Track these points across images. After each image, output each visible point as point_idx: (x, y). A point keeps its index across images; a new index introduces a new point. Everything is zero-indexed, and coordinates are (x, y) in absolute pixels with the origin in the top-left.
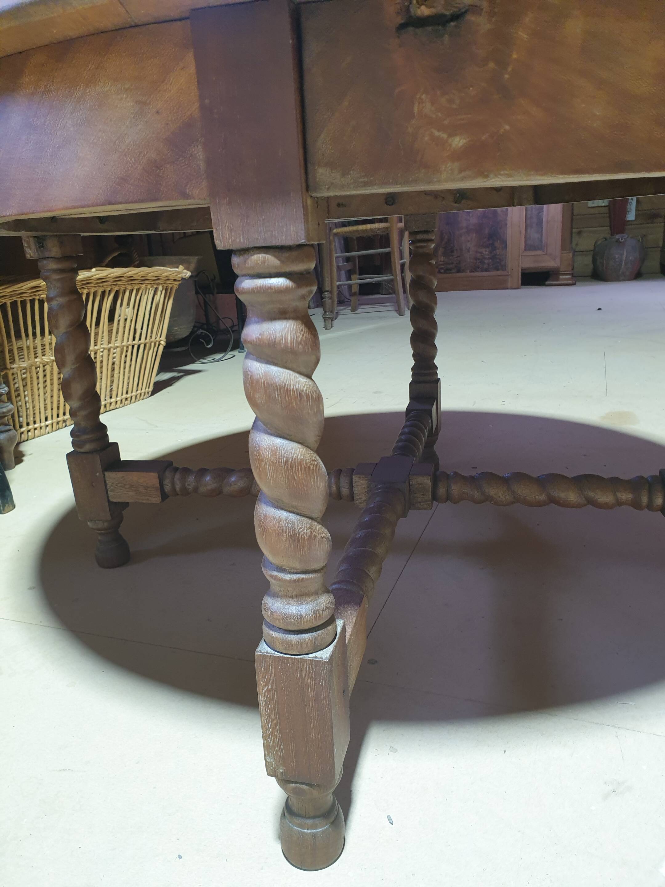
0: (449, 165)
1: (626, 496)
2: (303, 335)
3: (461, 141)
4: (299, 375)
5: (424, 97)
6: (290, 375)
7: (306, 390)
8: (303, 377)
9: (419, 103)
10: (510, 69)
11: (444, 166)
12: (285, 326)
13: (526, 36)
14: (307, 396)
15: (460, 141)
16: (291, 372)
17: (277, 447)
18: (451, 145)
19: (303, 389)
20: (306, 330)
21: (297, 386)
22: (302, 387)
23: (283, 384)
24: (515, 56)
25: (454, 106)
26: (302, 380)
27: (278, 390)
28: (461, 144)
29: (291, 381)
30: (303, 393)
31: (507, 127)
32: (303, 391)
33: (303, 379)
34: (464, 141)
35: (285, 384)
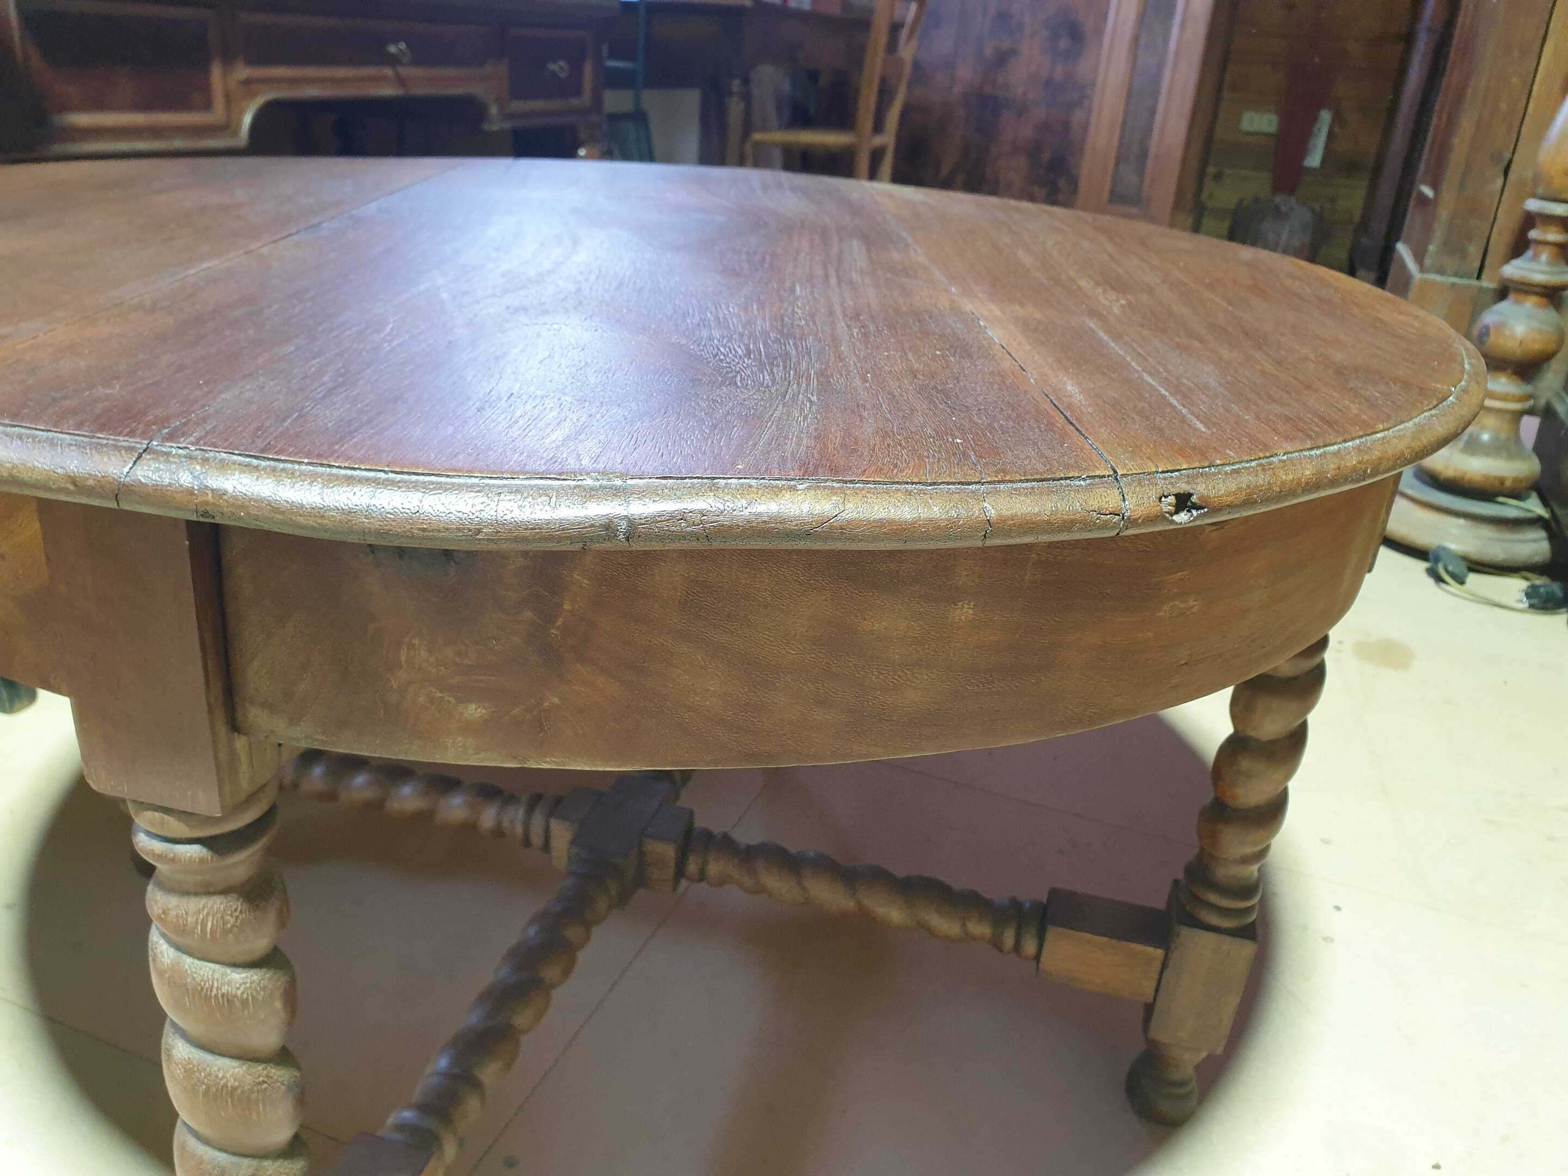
0: (459, 739)
1: (980, 929)
2: (237, 918)
3: (479, 710)
4: (232, 969)
5: (416, 641)
6: (214, 971)
7: (243, 993)
8: (240, 970)
9: (408, 649)
10: (559, 623)
11: (451, 741)
12: (204, 905)
13: (586, 582)
14: (244, 1002)
15: (476, 709)
16: (217, 967)
17: (194, 1066)
18: (462, 714)
19: (236, 992)
20: (246, 906)
21: (225, 989)
22: (234, 990)
23: (199, 988)
24: (567, 606)
25: (466, 661)
26: (237, 976)
27: (190, 996)
28: (478, 715)
29: (213, 983)
30: (235, 999)
31: (556, 700)
32: (235, 996)
33: (239, 974)
34: (484, 711)
35: (202, 988)
